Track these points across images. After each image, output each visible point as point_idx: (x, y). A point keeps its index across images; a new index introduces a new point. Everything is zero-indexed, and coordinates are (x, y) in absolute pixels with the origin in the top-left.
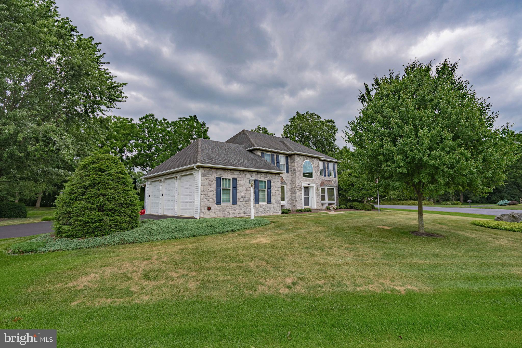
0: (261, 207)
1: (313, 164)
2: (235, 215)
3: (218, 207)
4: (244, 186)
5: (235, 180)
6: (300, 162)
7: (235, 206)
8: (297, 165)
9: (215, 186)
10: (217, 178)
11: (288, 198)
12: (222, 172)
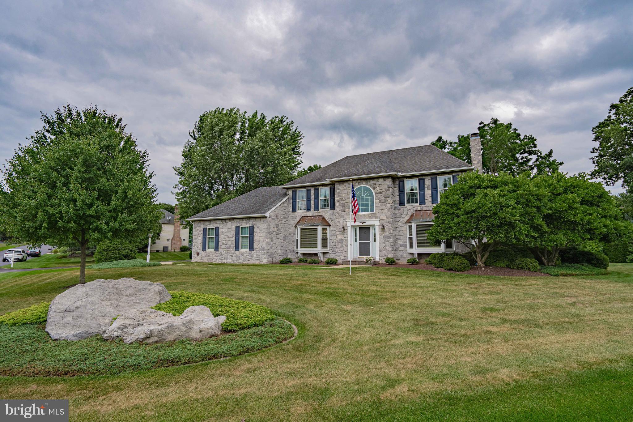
0: (242, 255)
1: (374, 189)
2: (217, 261)
3: (204, 253)
4: (225, 234)
5: (217, 229)
6: (346, 192)
7: (217, 252)
8: (339, 196)
9: (202, 235)
10: (203, 228)
11: (333, 244)
12: (207, 223)
